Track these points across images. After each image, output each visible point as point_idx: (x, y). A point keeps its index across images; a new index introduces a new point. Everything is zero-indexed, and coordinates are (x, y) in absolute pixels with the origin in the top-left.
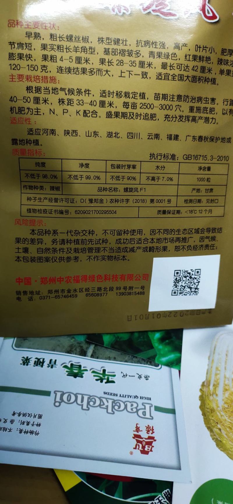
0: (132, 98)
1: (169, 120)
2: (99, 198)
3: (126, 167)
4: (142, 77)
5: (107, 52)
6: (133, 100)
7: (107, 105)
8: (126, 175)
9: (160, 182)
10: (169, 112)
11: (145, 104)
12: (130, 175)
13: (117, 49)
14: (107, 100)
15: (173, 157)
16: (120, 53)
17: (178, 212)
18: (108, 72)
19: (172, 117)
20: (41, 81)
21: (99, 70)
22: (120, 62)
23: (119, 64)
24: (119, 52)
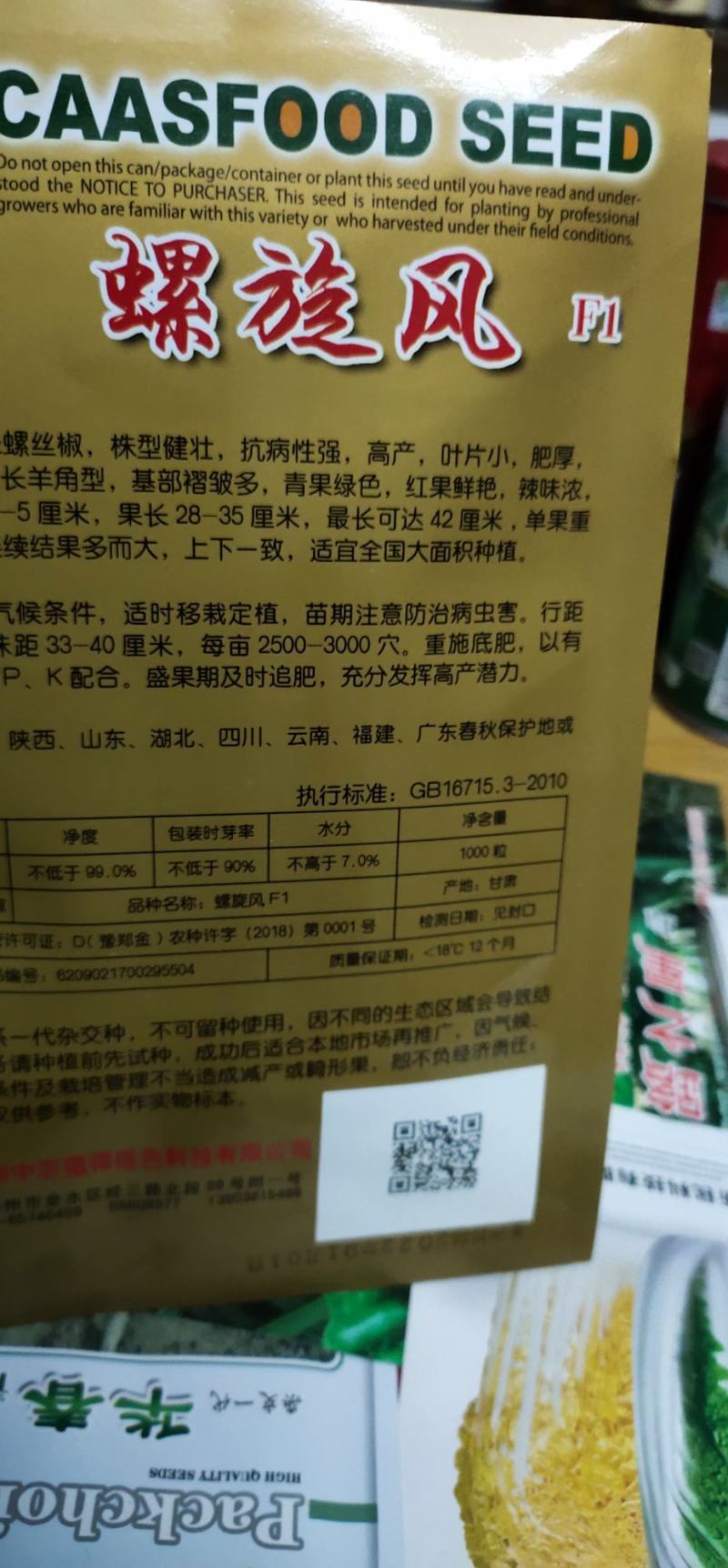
0: (231, 623)
1: (358, 682)
2: (135, 930)
3: (221, 834)
4: (264, 555)
5: (142, 481)
6: (236, 629)
7: (148, 648)
8: (222, 858)
9: (337, 870)
10: (357, 660)
11: (275, 639)
12: (232, 856)
13: (178, 472)
14: (149, 631)
15: (377, 795)
16: (187, 483)
17: (401, 955)
18: (150, 545)
19: (369, 672)
21: (119, 541)
22: (188, 514)
23: (186, 518)
24: (183, 479)
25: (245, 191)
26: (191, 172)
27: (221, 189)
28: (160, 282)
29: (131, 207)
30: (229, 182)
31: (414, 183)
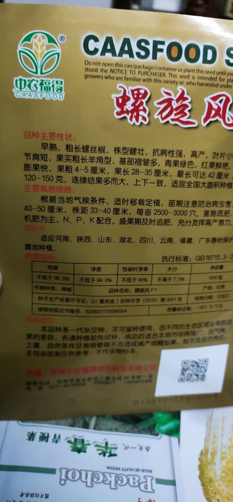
0: (146, 205)
1: (183, 225)
2: (110, 298)
3: (138, 269)
4: (157, 185)
5: (123, 161)
6: (147, 207)
7: (121, 212)
8: (138, 277)
9: (172, 282)
10: (183, 218)
11: (159, 211)
12: (141, 277)
13: (133, 159)
14: (121, 207)
15: (186, 259)
16: (136, 162)
17: (189, 309)
18: (123, 181)
19: (186, 222)
20: (56, 191)
21: (114, 179)
22: (136, 171)
23: (135, 173)
24: (135, 161)
25: (160, 74)
26: (144, 67)
27: (152, 73)
28: (132, 101)
29: (125, 78)
30: (155, 71)
31: (210, 72)
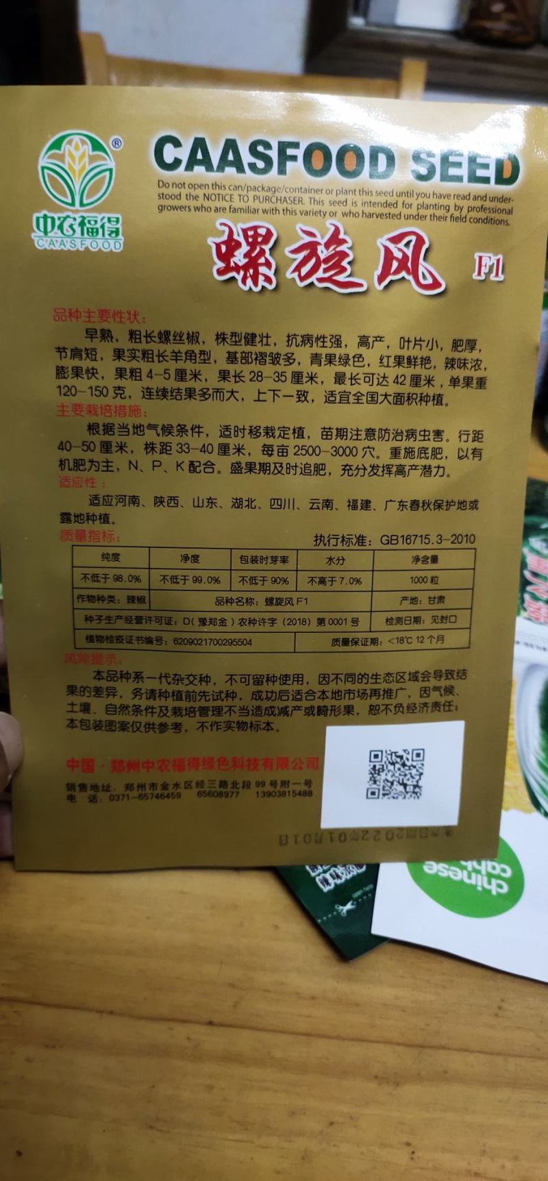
0: (278, 438)
1: (350, 474)
2: (219, 616)
3: (269, 561)
4: (298, 400)
5: (232, 358)
6: (281, 441)
7: (232, 451)
8: (270, 575)
9: (336, 586)
10: (350, 460)
11: (303, 448)
12: (276, 574)
13: (252, 353)
14: (232, 442)
15: (361, 541)
16: (256, 359)
17: (374, 641)
18: (235, 394)
19: (357, 468)
20: (113, 414)
21: (217, 391)
22: (256, 376)
23: (255, 379)
24: (254, 357)
25: (292, 199)
26: (263, 189)
27: (279, 198)
28: (245, 248)
29: (230, 208)
30: (283, 194)
31: (385, 193)
